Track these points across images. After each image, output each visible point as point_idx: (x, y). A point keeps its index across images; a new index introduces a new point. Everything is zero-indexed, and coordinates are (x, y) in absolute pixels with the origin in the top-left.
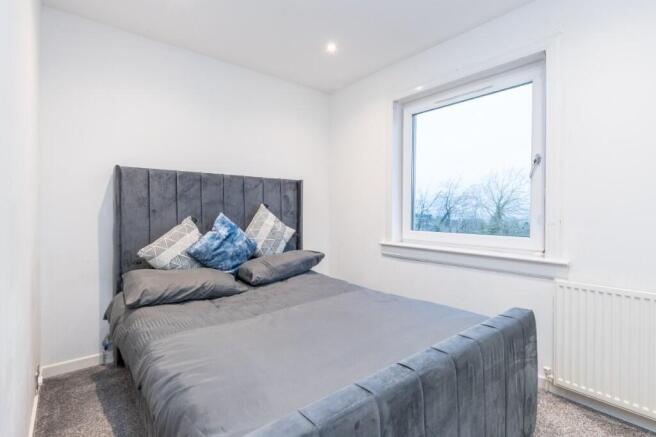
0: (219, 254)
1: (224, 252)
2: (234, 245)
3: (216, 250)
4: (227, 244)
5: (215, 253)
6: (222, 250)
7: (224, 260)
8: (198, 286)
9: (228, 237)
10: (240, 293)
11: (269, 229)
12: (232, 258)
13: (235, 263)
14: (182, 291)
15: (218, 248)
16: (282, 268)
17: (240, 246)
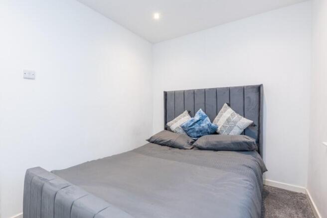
0: (191, 129)
1: (193, 128)
2: (200, 126)
3: (190, 127)
4: (197, 124)
5: (189, 128)
6: (193, 127)
7: (193, 132)
8: (168, 140)
9: (198, 121)
10: (185, 149)
11: (225, 119)
12: (197, 132)
13: (198, 135)
14: (162, 141)
15: (192, 126)
16: (215, 143)
17: (203, 127)
